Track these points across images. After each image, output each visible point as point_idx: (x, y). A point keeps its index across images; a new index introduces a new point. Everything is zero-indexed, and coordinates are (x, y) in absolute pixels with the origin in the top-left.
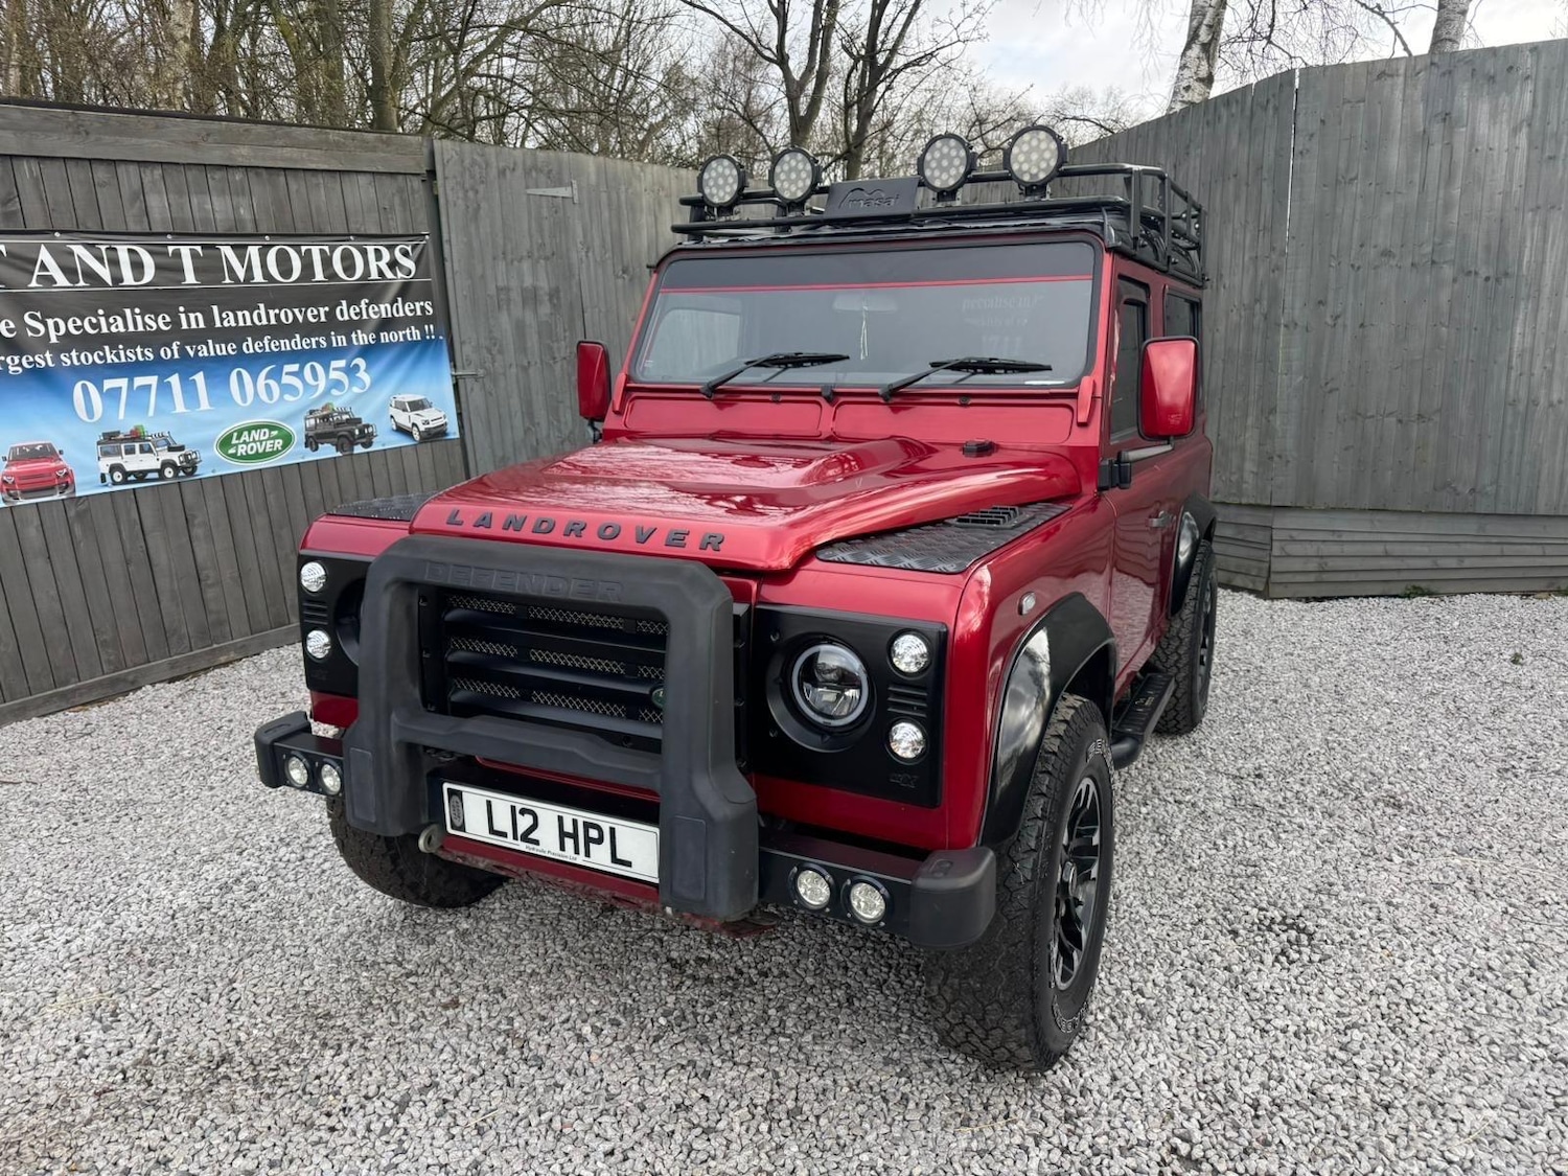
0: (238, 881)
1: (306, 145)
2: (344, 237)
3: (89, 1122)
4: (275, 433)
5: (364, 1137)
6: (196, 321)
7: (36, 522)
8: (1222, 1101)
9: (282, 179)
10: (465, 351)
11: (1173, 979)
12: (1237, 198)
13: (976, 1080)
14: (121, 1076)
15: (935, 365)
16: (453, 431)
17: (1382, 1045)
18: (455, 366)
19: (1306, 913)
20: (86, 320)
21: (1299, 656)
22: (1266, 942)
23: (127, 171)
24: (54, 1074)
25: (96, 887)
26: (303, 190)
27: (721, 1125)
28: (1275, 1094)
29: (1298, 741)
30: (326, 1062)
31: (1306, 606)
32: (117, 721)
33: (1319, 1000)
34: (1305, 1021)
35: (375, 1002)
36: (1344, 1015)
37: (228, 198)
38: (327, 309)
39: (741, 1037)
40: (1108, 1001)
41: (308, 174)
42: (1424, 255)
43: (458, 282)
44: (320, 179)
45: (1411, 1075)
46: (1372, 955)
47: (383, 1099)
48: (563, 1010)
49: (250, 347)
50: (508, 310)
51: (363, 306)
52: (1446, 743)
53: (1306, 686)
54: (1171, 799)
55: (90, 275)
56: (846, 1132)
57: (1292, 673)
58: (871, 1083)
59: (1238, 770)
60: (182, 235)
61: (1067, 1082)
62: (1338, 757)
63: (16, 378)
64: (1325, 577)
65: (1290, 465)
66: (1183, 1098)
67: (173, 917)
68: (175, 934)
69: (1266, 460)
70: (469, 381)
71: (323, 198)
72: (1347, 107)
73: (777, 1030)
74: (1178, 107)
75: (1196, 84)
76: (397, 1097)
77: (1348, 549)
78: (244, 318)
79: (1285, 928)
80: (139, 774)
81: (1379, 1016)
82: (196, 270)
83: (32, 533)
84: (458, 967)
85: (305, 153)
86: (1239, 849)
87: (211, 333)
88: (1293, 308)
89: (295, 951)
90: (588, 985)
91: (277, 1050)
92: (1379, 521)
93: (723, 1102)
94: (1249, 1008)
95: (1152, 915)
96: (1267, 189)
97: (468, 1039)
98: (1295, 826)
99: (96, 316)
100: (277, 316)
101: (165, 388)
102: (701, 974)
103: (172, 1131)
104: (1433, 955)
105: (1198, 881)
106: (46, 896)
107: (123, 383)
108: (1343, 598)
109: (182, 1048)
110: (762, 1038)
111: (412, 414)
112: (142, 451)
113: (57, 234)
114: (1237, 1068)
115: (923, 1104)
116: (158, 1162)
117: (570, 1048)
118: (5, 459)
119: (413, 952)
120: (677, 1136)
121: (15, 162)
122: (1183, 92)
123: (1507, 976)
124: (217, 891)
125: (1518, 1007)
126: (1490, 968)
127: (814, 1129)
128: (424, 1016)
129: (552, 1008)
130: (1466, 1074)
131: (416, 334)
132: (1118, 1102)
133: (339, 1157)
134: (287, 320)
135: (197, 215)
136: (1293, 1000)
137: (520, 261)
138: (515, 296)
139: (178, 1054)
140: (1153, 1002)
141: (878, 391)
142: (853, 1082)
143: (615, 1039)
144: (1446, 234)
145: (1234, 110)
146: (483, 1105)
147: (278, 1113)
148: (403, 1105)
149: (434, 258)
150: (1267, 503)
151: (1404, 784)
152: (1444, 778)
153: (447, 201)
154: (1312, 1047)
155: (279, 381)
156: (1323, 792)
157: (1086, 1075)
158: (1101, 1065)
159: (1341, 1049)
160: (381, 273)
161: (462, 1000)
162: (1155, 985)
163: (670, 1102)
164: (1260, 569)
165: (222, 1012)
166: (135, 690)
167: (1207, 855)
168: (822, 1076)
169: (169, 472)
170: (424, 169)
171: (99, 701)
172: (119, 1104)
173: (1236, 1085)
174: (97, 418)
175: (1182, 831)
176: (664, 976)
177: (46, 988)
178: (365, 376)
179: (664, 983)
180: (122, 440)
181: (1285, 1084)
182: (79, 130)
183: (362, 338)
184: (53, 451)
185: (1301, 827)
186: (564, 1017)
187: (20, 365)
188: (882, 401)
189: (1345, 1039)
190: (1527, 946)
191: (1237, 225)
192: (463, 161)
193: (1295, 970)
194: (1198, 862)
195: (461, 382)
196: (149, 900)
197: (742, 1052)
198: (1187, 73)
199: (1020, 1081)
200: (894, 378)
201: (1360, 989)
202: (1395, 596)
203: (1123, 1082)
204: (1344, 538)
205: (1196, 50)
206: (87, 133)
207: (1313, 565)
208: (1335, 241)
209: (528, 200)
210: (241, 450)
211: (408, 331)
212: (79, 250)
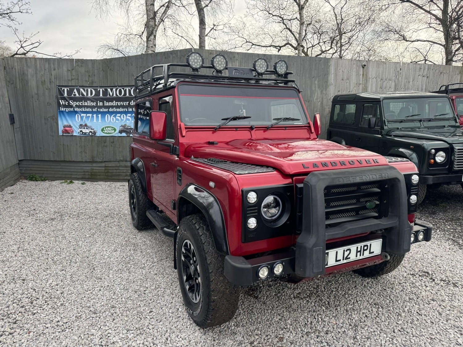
4: (113, 129)
20: (80, 103)
38: (128, 102)
49: (111, 110)
55: (83, 94)
60: (101, 87)
63: (67, 112)
82: (103, 94)
83: (65, 140)
87: (103, 106)
100: (117, 104)
101: (92, 117)
107: (85, 115)
112: (86, 129)
113: (78, 87)
118: (62, 127)
155: (115, 117)
169: (91, 134)
174: (79, 121)
180: (83, 126)
184: (71, 126)
210: (105, 132)
212: (81, 90)
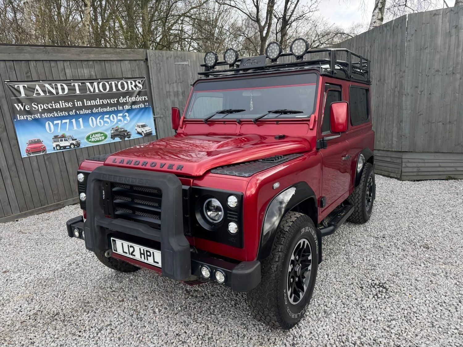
0: (74, 262)
1: (110, 53)
2: (121, 79)
3: (17, 330)
4: (102, 135)
5: (88, 339)
6: (80, 104)
7: (36, 161)
8: (344, 342)
9: (104, 63)
10: (157, 110)
11: (338, 302)
12: (389, 55)
13: (268, 331)
14: (29, 318)
15: (269, 112)
16: (154, 133)
17: (402, 326)
18: (154, 115)
19: (387, 282)
20: (49, 105)
21: (407, 199)
22: (372, 291)
23: (60, 63)
24: (12, 316)
25: (37, 263)
26: (110, 66)
27: (188, 341)
28: (362, 340)
29: (399, 226)
30: (84, 316)
31: (413, 183)
32: (56, 216)
33: (384, 310)
34: (377, 317)
35: (102, 299)
36: (392, 316)
37: (88, 69)
38: (117, 99)
39: (201, 315)
40: (315, 308)
41: (111, 62)
42: (450, 71)
43: (155, 90)
44: (114, 63)
45: (409, 336)
46: (406, 297)
47: (96, 328)
48: (152, 304)
49: (95, 110)
50: (170, 98)
51: (127, 98)
52: (449, 228)
53: (407, 209)
54: (353, 245)
55: (50, 92)
56: (224, 345)
57: (403, 205)
58: (235, 331)
59: (378, 235)
60: (75, 80)
61: (296, 333)
62: (411, 231)
63: (30, 121)
64: (420, 174)
65: (407, 138)
66: (331, 340)
67: (54, 272)
68: (54, 277)
69: (400, 137)
70: (159, 119)
71: (115, 68)
72: (424, 25)
73: (212, 313)
74: (372, 28)
75: (377, 21)
76: (99, 328)
77: (427, 165)
78: (93, 103)
79: (379, 287)
80: (58, 231)
81: (403, 317)
82: (79, 90)
83: (35, 163)
84: (127, 290)
85: (110, 56)
86: (371, 261)
87: (84, 107)
88: (407, 89)
89: (84, 283)
90: (161, 297)
91: (72, 312)
92: (437, 156)
93: (190, 334)
94: (360, 312)
95: (337, 281)
96: (398, 52)
97: (124, 311)
98: (391, 254)
99: (52, 103)
100: (102, 102)
101: (71, 123)
102: (194, 295)
103: (38, 334)
104: (426, 297)
105: (355, 271)
106: (24, 265)
107: (59, 122)
108: (426, 180)
109: (47, 310)
110: (207, 315)
111: (142, 129)
112: (65, 140)
113: (41, 81)
114: (351, 331)
115: (249, 338)
116: (32, 343)
117: (151, 316)
118: (27, 144)
119: (115, 285)
120: (174, 344)
121: (29, 62)
122: (373, 23)
123: (450, 305)
124: (68, 265)
125: (451, 315)
126: (445, 302)
127: (215, 344)
128: (114, 304)
129: (149, 303)
130: (428, 337)
131: (143, 106)
132: (310, 340)
133: (79, 344)
134: (105, 103)
135: (79, 74)
136: (376, 310)
137: (173, 83)
138: (172, 94)
139: (45, 312)
140: (329, 309)
141: (252, 120)
142: (230, 330)
143: (164, 313)
144: (457, 64)
145: (388, 28)
146: (122, 331)
147: (67, 330)
148: (100, 330)
149: (148, 84)
150: (400, 150)
151: (431, 241)
152: (446, 239)
153: (151, 67)
154: (378, 326)
155: (103, 120)
156: (404, 243)
157: (302, 331)
158: (308, 328)
159: (388, 327)
160: (132, 89)
161: (125, 300)
162: (332, 303)
163: (175, 333)
164: (398, 171)
165: (60, 300)
166: (63, 207)
167: (360, 262)
168: (221, 328)
169: (72, 146)
170: (144, 58)
171: (53, 210)
172: (26, 326)
173: (350, 337)
174: (52, 132)
175: (354, 255)
176: (184, 295)
177: (16, 292)
178: (128, 118)
179: (183, 297)
180: (59, 138)
181: (366, 337)
182: (46, 52)
183: (127, 107)
184: (40, 141)
185: (393, 254)
186: (152, 306)
187: (31, 117)
188: (254, 123)
189: (389, 324)
190: (460, 295)
191: (390, 64)
192: (156, 56)
193: (379, 300)
194: (356, 264)
195: (156, 119)
196: (50, 267)
197: (200, 319)
198: (374, 17)
199: (281, 332)
200: (257, 116)
201: (399, 307)
202: (443, 180)
203: (313, 334)
204: (426, 161)
205: (377, 10)
206: (49, 53)
207: (415, 170)
208: (421, 68)
209: (175, 66)
210: (93, 140)
211: (140, 105)
212: (47, 85)
